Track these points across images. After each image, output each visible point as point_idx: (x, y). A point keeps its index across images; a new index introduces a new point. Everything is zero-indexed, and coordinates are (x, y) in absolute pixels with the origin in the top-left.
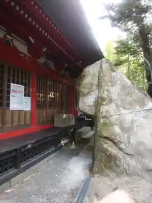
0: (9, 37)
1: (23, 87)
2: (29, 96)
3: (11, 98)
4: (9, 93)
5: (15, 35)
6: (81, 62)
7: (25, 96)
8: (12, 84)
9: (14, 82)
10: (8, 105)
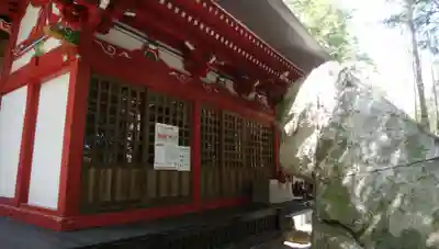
0: (152, 47)
1: (176, 129)
2: (186, 145)
3: (156, 148)
4: (152, 139)
5: (161, 40)
6: (287, 74)
7: (180, 144)
8: (158, 125)
9: (160, 121)
10: (152, 160)
